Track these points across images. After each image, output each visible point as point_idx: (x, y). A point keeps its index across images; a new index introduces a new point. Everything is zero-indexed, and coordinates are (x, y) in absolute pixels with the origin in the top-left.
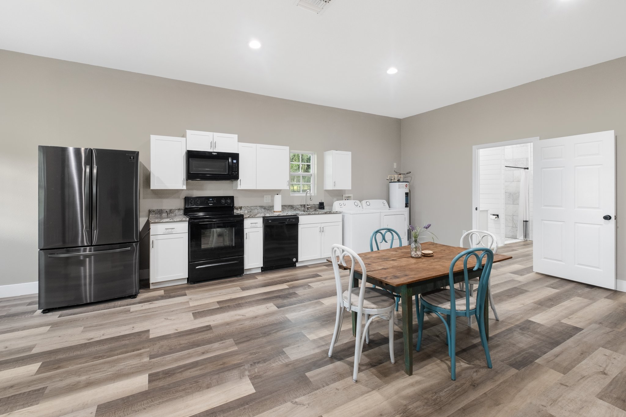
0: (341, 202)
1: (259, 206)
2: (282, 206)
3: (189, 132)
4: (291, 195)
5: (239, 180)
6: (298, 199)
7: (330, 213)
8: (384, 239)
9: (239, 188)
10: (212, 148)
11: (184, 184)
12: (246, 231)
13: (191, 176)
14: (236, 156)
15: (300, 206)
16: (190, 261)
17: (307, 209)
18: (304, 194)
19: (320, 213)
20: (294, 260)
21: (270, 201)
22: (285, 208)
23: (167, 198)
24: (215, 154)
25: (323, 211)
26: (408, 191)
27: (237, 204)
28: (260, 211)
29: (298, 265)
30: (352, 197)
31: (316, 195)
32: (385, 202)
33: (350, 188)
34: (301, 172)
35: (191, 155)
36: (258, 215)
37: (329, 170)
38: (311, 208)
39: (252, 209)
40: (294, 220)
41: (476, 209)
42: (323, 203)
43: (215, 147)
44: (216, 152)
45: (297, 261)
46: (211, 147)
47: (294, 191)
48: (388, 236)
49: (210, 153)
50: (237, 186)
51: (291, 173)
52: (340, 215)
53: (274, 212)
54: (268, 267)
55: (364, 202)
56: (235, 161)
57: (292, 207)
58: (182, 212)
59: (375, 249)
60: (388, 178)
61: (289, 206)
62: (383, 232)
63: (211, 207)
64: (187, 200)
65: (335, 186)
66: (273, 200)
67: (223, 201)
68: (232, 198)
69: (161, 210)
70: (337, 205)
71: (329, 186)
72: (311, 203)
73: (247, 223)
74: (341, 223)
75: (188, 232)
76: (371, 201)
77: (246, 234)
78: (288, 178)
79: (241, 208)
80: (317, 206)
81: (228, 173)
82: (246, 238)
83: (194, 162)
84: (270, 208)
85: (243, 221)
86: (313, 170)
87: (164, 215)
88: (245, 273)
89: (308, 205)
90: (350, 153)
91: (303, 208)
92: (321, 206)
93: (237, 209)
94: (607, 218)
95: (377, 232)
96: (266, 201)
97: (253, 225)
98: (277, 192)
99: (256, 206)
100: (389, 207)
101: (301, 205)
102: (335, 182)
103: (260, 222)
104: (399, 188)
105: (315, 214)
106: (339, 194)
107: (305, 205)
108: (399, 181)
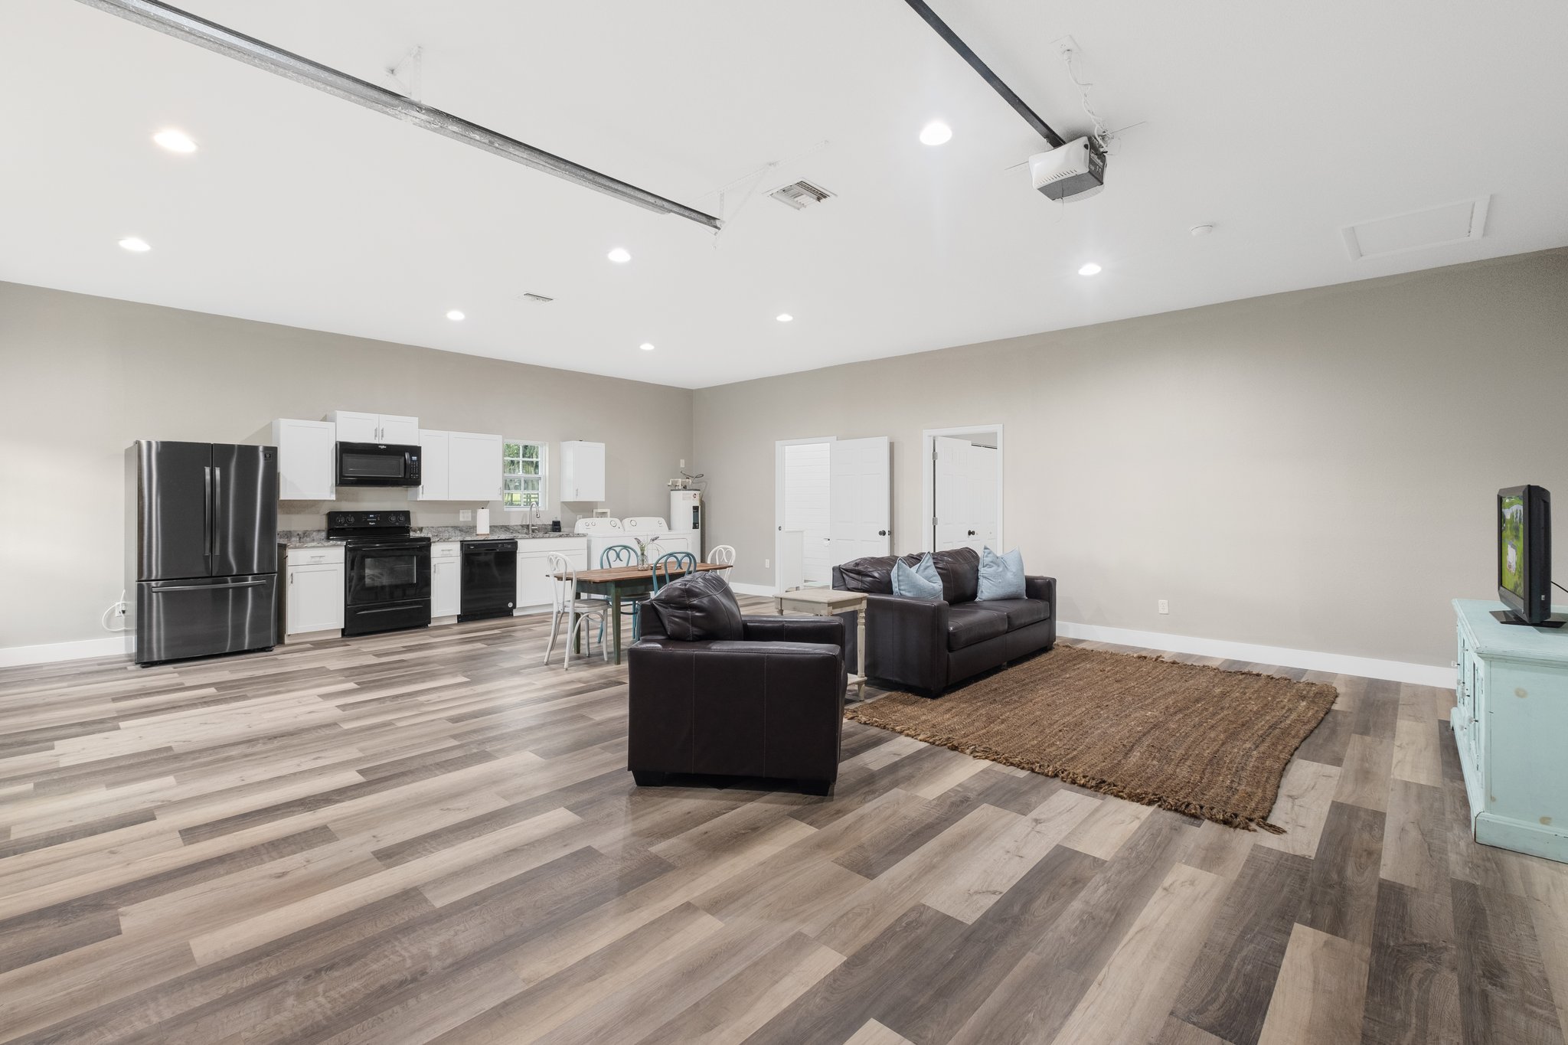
0: (589, 520)
1: (452, 527)
2: (490, 527)
3: (341, 415)
4: (505, 509)
5: (420, 487)
6: (516, 517)
7: (567, 536)
8: (618, 556)
9: (420, 498)
10: (377, 438)
11: (332, 492)
12: (434, 562)
13: (343, 480)
14: (416, 451)
15: (520, 527)
16: (348, 603)
17: (531, 530)
18: (528, 509)
19: (551, 536)
20: (510, 605)
21: (470, 519)
22: (496, 529)
23: (298, 513)
24: (383, 447)
25: (558, 534)
26: (697, 503)
27: (414, 524)
28: (454, 534)
29: (516, 613)
30: (609, 513)
31: (547, 509)
32: (662, 520)
33: (604, 500)
34: (520, 473)
35: (346, 451)
36: (453, 539)
37: (569, 472)
38: (539, 530)
39: (439, 532)
40: (509, 546)
41: (780, 528)
42: (559, 522)
43: (382, 436)
44: (385, 445)
45: (514, 606)
46: (376, 436)
47: (511, 503)
48: (624, 554)
49: (377, 445)
50: (417, 494)
51: (505, 475)
52: (584, 540)
53: (477, 535)
54: (467, 615)
55: (626, 521)
56: (414, 458)
57: (506, 528)
58: (324, 534)
59: (606, 566)
60: (670, 484)
61: (502, 527)
62: (618, 549)
63: (372, 528)
64: (332, 516)
65: (577, 495)
66: (474, 518)
67: (393, 519)
68: (406, 514)
69: (290, 531)
70: (581, 525)
71: (569, 496)
72: (538, 522)
73: (436, 550)
74: (585, 552)
75: (343, 561)
76: (638, 519)
77: (435, 566)
78: (500, 484)
79: (421, 529)
80: (550, 527)
81: (403, 476)
82: (435, 572)
83: (349, 459)
84: (472, 528)
85: (429, 546)
86: (544, 470)
87: (295, 539)
88: (432, 624)
89: (533, 526)
90: (603, 445)
91: (525, 531)
92: (556, 527)
93: (415, 531)
94: (883, 533)
95: (610, 548)
96: (464, 517)
97: (445, 553)
98: (483, 505)
99: (447, 527)
100: (670, 529)
101: (522, 526)
102: (577, 490)
103: (455, 549)
104: (684, 499)
105: (543, 537)
106: (586, 509)
107: (528, 526)
108: (685, 488)
